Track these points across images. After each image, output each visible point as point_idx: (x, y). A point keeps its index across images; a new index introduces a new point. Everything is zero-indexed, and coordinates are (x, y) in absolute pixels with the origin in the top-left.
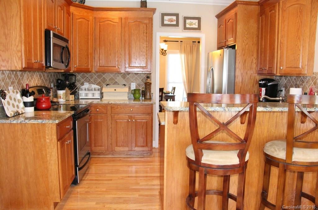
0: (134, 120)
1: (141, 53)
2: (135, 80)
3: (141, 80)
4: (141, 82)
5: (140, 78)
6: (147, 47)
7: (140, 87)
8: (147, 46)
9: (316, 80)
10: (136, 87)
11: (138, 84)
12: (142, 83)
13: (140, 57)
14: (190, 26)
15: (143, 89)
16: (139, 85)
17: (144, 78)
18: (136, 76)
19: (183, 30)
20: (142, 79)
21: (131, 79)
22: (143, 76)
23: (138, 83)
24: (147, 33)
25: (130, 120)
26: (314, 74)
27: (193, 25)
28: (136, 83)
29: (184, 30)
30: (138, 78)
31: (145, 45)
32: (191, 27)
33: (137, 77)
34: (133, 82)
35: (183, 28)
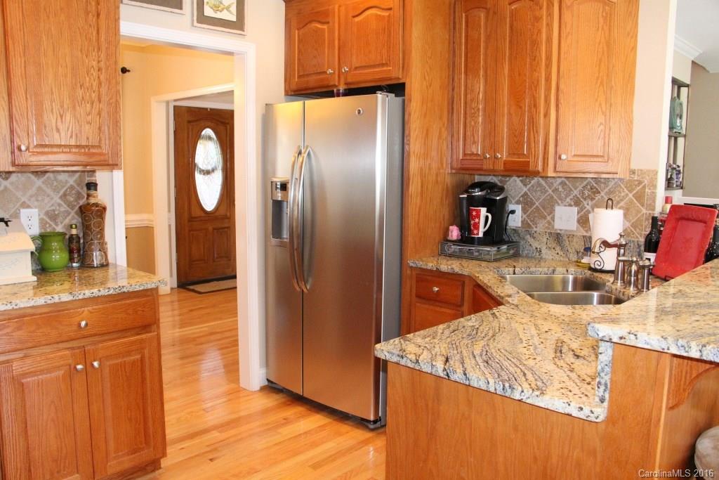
0: (96, 364)
1: (80, 92)
2: (33, 199)
3: (61, 197)
4: (59, 205)
5: (56, 190)
6: (99, 70)
7: (57, 225)
8: (102, 64)
9: (644, 187)
10: (42, 223)
11: (47, 213)
12: (64, 208)
13: (74, 107)
14: (216, 11)
15: (74, 232)
16: (53, 216)
17: (72, 187)
18: (39, 182)
19: (195, 23)
20: (62, 192)
21: (19, 194)
22: (67, 182)
23: (47, 208)
24: (98, 15)
25: (79, 367)
26: (634, 173)
27: (223, 9)
28: (40, 208)
29: (200, 25)
30: (49, 191)
31: (95, 63)
32: (219, 15)
33: (44, 187)
34: (28, 207)
35: (195, 18)
